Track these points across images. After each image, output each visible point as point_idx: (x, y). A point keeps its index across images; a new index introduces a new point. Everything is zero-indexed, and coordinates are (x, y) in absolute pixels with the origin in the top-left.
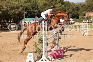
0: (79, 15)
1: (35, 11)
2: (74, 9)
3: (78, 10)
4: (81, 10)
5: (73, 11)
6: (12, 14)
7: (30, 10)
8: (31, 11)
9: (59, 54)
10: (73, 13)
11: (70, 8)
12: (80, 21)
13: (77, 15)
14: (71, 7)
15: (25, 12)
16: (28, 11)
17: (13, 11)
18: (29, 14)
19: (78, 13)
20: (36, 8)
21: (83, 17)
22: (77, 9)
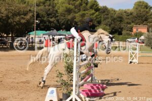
0: (122, 29)
1: (52, 20)
2: (115, 19)
3: (121, 21)
4: (126, 21)
5: (113, 22)
6: (15, 23)
7: (43, 18)
8: (45, 19)
9: (95, 91)
10: (112, 25)
11: (108, 18)
12: (124, 40)
13: (120, 30)
14: (109, 16)
15: (35, 21)
16: (40, 19)
17: (17, 19)
18: (41, 24)
19: (122, 27)
20: (53, 15)
22: (120, 19)
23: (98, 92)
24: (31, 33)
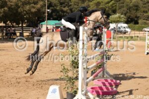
0: (138, 18)
1: (65, 9)
2: (130, 8)
3: (137, 10)
4: (143, 9)
5: (128, 11)
6: (25, 12)
7: (55, 8)
8: (58, 8)
10: (128, 14)
11: (123, 7)
12: (140, 29)
13: (136, 19)
14: (125, 5)
15: (47, 10)
16: (52, 8)
17: (27, 7)
18: (54, 14)
19: (138, 16)
20: (66, 3)
21: (145, 23)
22: (135, 8)
23: (110, 90)
24: (43, 23)
